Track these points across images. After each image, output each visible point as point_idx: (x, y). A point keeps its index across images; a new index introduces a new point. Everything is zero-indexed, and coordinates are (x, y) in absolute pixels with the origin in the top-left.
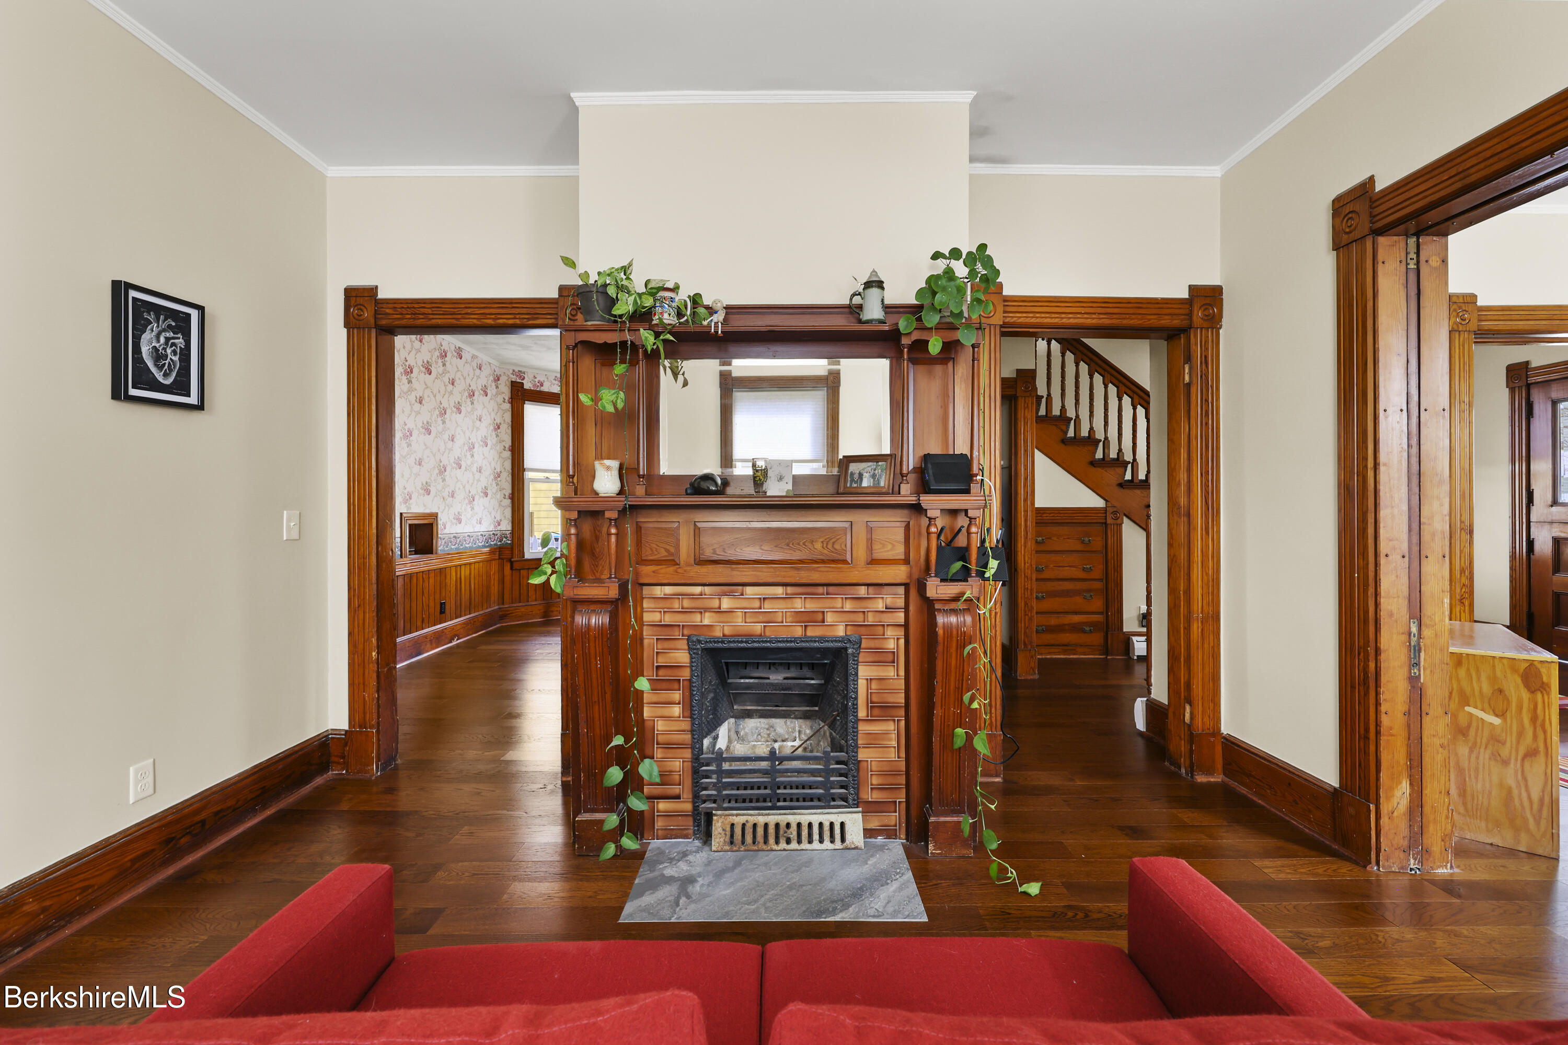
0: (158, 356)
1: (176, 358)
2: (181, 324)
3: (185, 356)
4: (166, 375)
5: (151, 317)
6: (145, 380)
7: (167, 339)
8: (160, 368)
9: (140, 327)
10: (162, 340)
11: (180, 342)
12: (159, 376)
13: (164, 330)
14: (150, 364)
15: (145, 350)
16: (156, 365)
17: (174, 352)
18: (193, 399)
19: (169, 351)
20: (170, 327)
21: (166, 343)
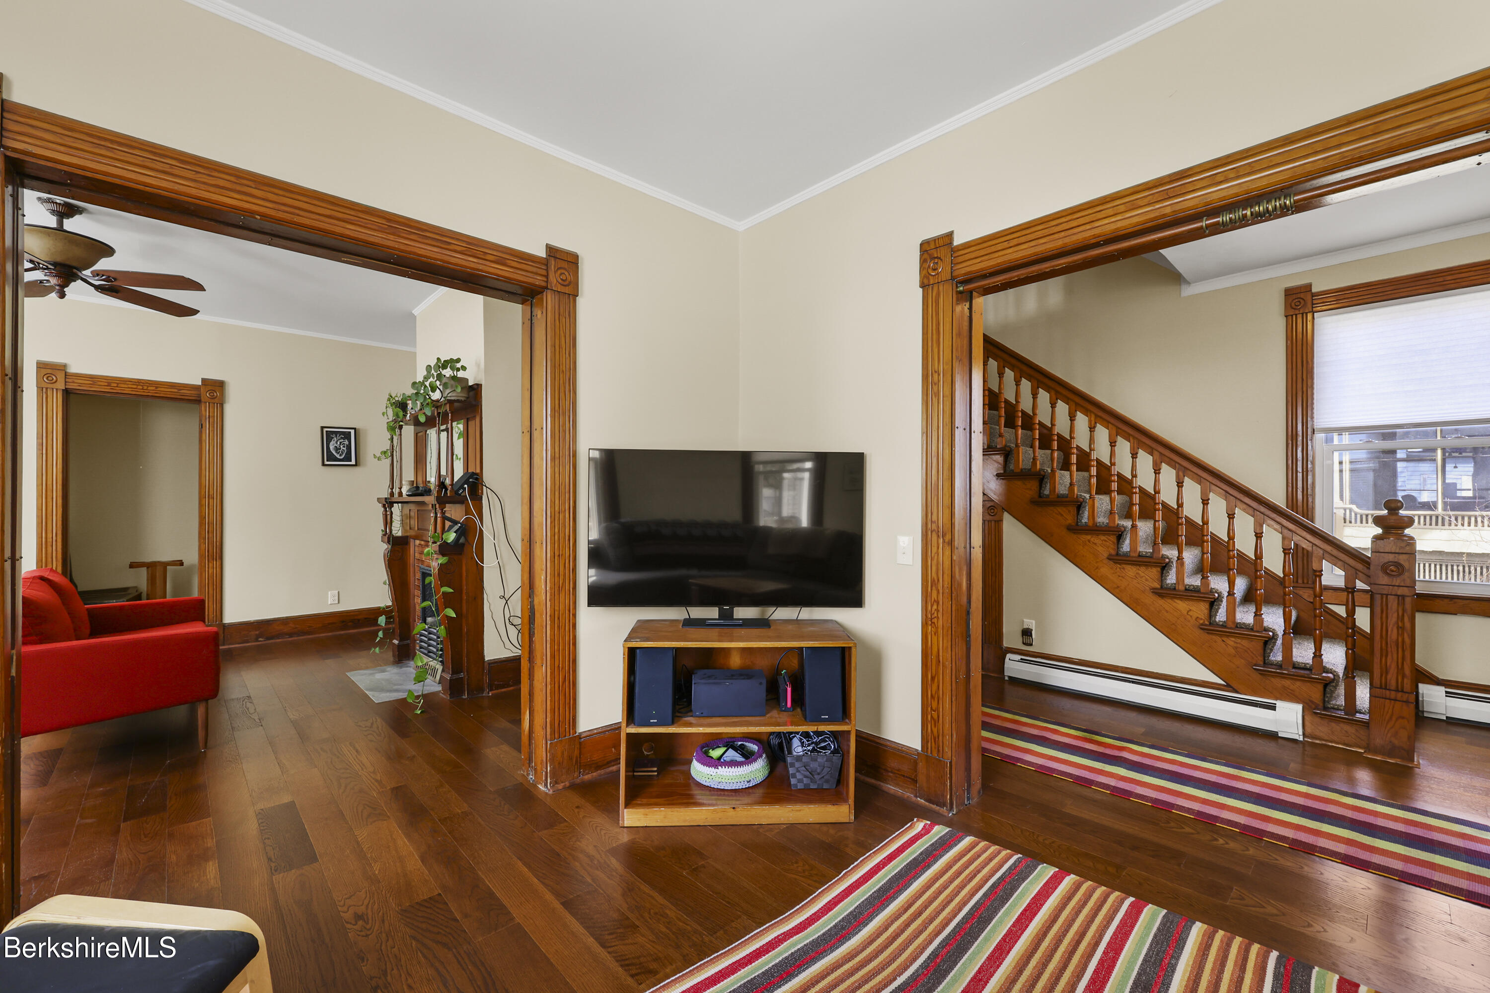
0: (337, 449)
1: (345, 449)
2: (347, 436)
3: (349, 447)
4: (340, 455)
5: (334, 436)
6: (331, 457)
7: (341, 443)
8: (338, 453)
9: (329, 440)
10: (338, 443)
11: (347, 442)
12: (338, 456)
13: (339, 440)
14: (334, 452)
15: (332, 448)
16: (336, 452)
17: (344, 447)
18: (353, 462)
19: (341, 446)
20: (342, 438)
21: (340, 444)
